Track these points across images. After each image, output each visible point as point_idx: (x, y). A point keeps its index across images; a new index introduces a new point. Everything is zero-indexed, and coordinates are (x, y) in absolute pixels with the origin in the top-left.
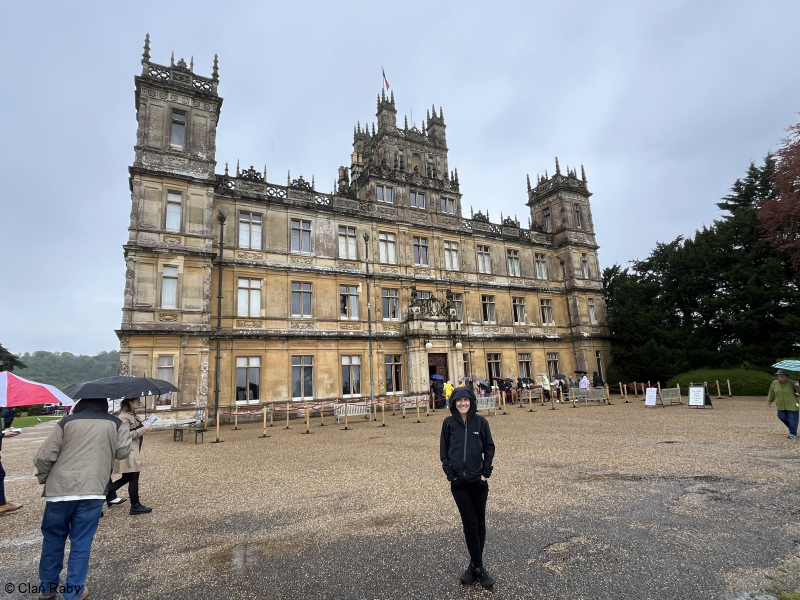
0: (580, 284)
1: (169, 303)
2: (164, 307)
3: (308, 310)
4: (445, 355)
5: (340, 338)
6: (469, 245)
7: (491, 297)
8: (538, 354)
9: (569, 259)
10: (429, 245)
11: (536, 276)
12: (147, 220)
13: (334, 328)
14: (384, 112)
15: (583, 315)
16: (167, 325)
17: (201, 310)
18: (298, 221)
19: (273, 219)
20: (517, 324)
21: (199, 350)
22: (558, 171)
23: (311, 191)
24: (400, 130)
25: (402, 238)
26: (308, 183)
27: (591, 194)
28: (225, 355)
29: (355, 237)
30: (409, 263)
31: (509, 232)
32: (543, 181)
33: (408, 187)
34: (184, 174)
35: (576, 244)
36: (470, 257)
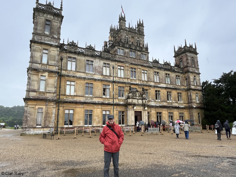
0: (193, 87)
1: (42, 89)
2: (40, 90)
3: (91, 93)
4: (141, 112)
5: (103, 104)
6: (151, 71)
7: (159, 91)
8: (176, 113)
9: (189, 78)
10: (136, 71)
11: (176, 83)
12: (35, 59)
13: (101, 100)
14: (121, 21)
15: (193, 99)
16: (42, 97)
17: (53, 92)
18: (89, 61)
19: (80, 60)
20: (168, 101)
21: (53, 106)
22: (186, 45)
23: (94, 50)
24: (127, 28)
25: (126, 68)
26: (93, 47)
27: (198, 54)
28: (61, 108)
29: (109, 67)
30: (128, 77)
31: (166, 67)
32: (180, 48)
33: (129, 49)
34: (49, 43)
35: (192, 72)
36: (151, 76)
